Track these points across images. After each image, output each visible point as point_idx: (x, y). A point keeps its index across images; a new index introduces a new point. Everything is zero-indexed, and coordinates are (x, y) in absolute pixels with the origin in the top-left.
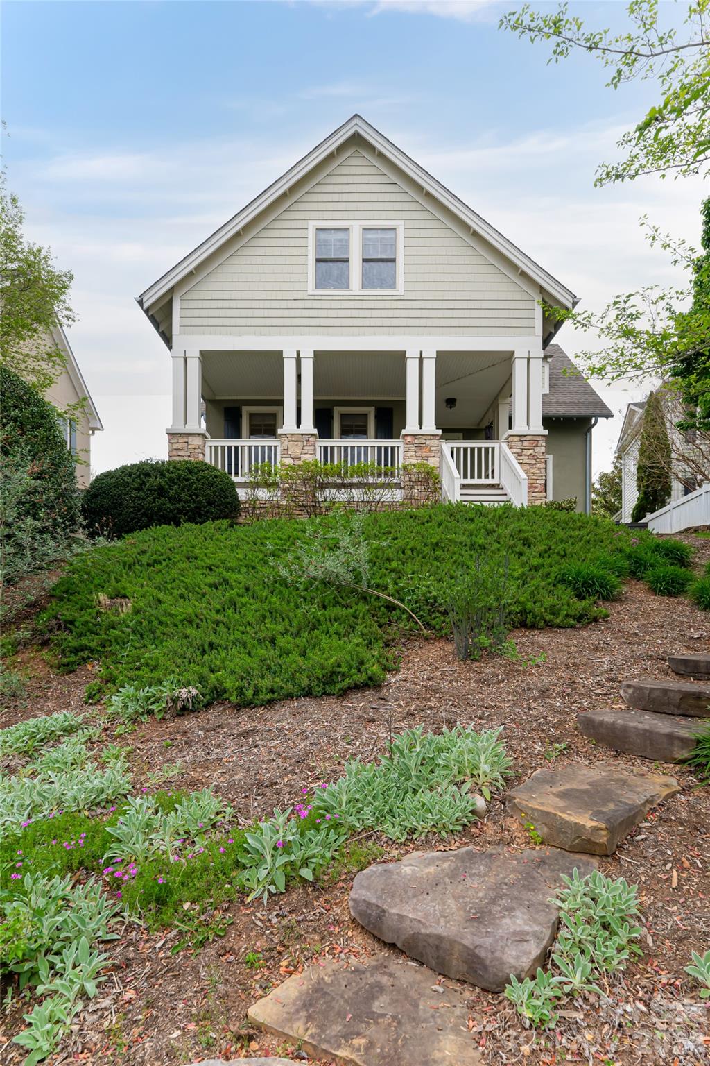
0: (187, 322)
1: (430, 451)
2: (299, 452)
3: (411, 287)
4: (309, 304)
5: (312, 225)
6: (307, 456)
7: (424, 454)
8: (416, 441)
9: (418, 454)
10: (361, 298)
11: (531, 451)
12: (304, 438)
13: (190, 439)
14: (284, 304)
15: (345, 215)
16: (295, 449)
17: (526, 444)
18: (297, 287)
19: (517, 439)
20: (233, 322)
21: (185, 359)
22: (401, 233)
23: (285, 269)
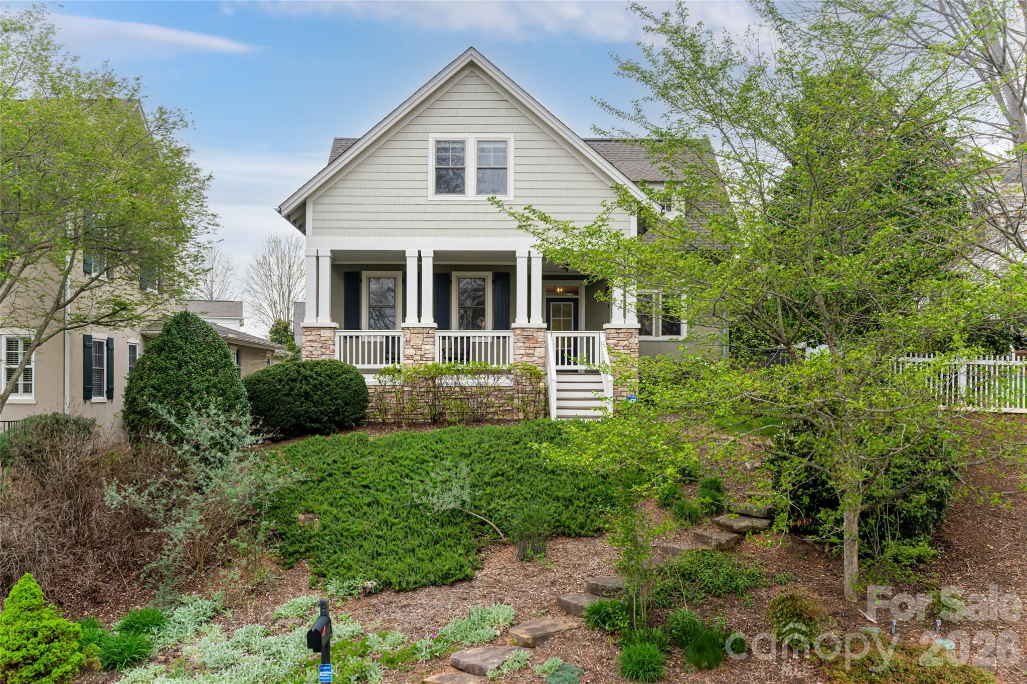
0: (319, 224)
1: (537, 342)
2: (420, 343)
3: (520, 193)
4: (429, 209)
5: (432, 138)
6: (427, 347)
7: (532, 345)
8: (525, 333)
9: (526, 345)
10: (477, 204)
11: (626, 342)
12: (425, 331)
13: (322, 332)
14: (406, 208)
15: (462, 128)
16: (417, 340)
17: (621, 335)
18: (418, 193)
19: (613, 331)
20: (360, 224)
21: (318, 258)
22: (511, 146)
23: (408, 176)
